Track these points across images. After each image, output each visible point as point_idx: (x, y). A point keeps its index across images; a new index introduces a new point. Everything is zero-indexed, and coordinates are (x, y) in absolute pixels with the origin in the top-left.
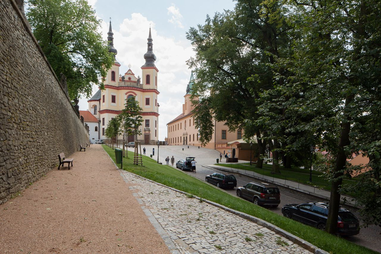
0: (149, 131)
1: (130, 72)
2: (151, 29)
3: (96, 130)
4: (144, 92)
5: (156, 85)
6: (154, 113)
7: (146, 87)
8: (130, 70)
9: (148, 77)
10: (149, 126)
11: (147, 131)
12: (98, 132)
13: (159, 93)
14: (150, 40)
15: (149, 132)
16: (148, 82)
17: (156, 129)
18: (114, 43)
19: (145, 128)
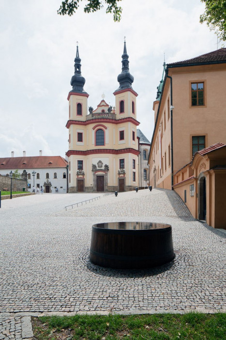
0: (124, 173)
1: (103, 103)
2: (126, 44)
3: (64, 177)
4: (117, 123)
5: (133, 112)
6: (129, 149)
7: (119, 116)
8: (103, 101)
9: (122, 103)
10: (124, 168)
11: (122, 174)
12: (66, 179)
13: (140, 123)
14: (125, 57)
15: (124, 175)
16: (122, 110)
17: (134, 170)
18: (81, 71)
19: (120, 170)
